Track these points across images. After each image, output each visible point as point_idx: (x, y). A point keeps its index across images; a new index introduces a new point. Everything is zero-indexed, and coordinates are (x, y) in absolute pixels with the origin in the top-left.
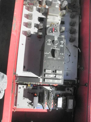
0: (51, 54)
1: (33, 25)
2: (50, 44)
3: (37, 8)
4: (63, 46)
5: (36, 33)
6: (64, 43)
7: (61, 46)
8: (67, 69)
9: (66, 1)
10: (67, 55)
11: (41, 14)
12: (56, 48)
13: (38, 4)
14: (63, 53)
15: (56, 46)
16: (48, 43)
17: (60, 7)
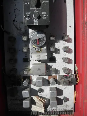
0: (41, 2)
1: (61, 51)
2: (42, 14)
3: (59, 74)
4: (27, 14)
5: (57, 42)
6: (25, 18)
7: (29, 13)
8: (16, 5)
9: (25, 85)
10: (17, 22)
11: (53, 67)
12: (34, 10)
13: (58, 79)
14: (25, 5)
15: (35, 12)
16: (45, 14)
17: (31, 80)
